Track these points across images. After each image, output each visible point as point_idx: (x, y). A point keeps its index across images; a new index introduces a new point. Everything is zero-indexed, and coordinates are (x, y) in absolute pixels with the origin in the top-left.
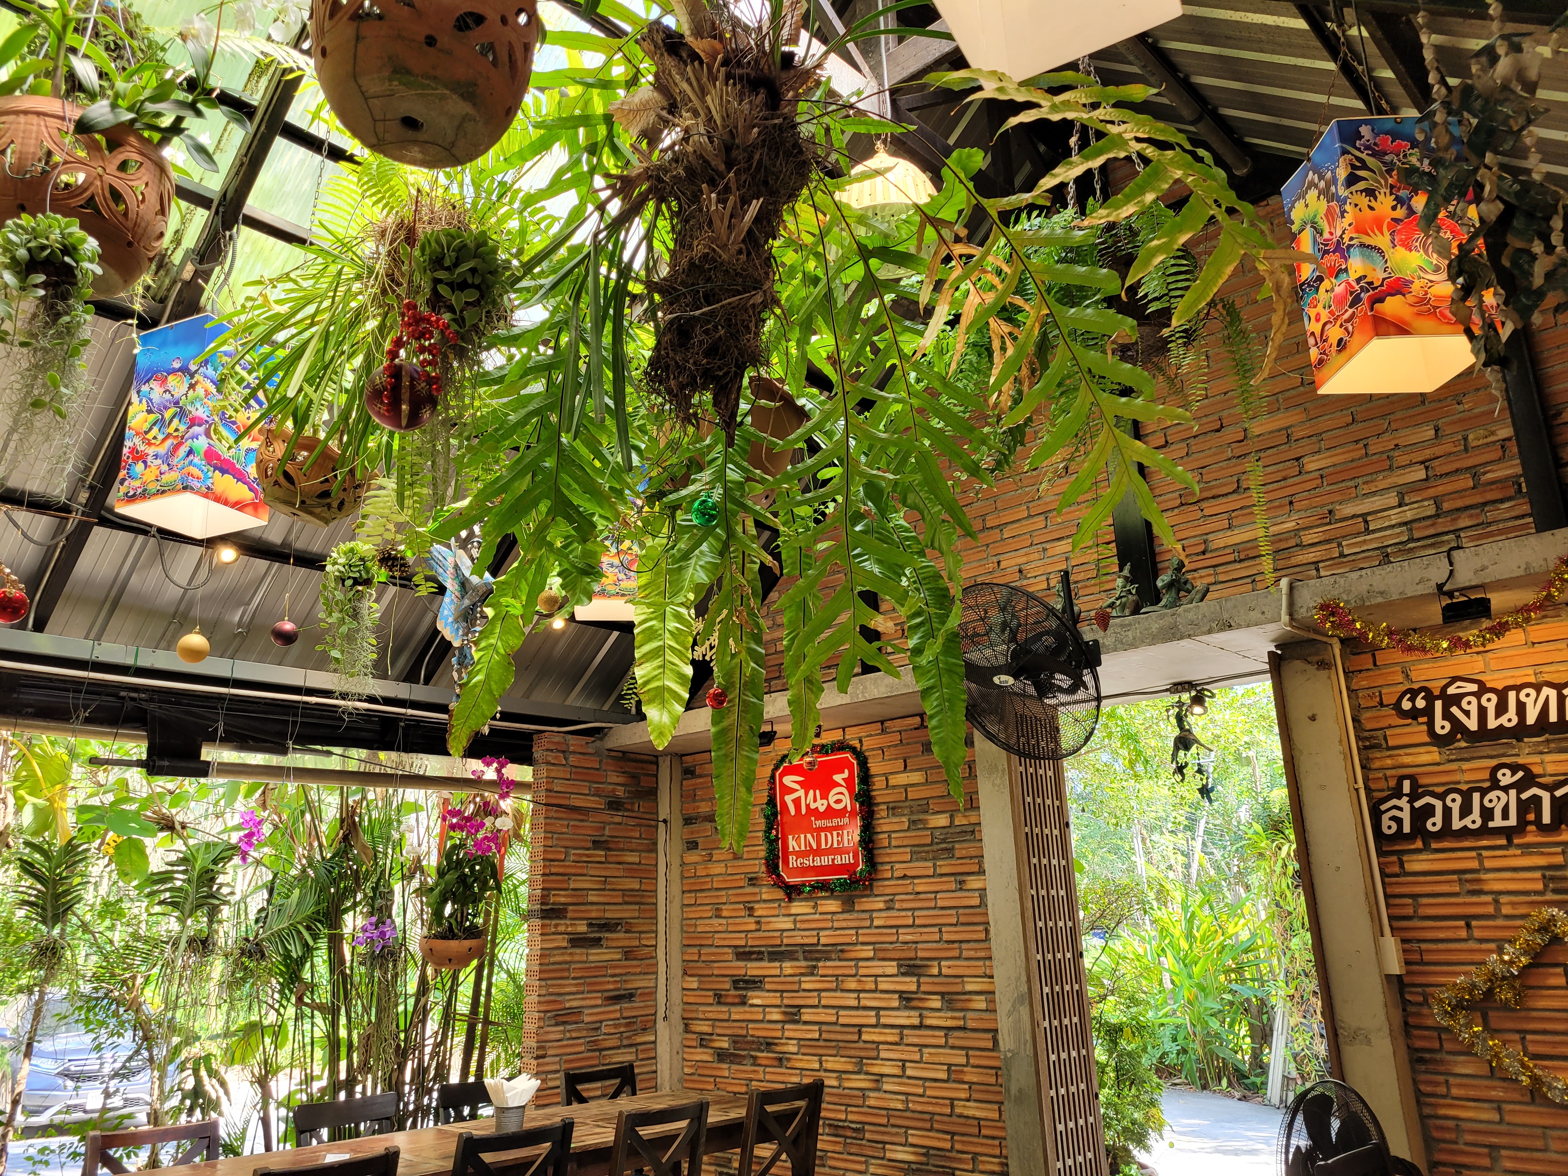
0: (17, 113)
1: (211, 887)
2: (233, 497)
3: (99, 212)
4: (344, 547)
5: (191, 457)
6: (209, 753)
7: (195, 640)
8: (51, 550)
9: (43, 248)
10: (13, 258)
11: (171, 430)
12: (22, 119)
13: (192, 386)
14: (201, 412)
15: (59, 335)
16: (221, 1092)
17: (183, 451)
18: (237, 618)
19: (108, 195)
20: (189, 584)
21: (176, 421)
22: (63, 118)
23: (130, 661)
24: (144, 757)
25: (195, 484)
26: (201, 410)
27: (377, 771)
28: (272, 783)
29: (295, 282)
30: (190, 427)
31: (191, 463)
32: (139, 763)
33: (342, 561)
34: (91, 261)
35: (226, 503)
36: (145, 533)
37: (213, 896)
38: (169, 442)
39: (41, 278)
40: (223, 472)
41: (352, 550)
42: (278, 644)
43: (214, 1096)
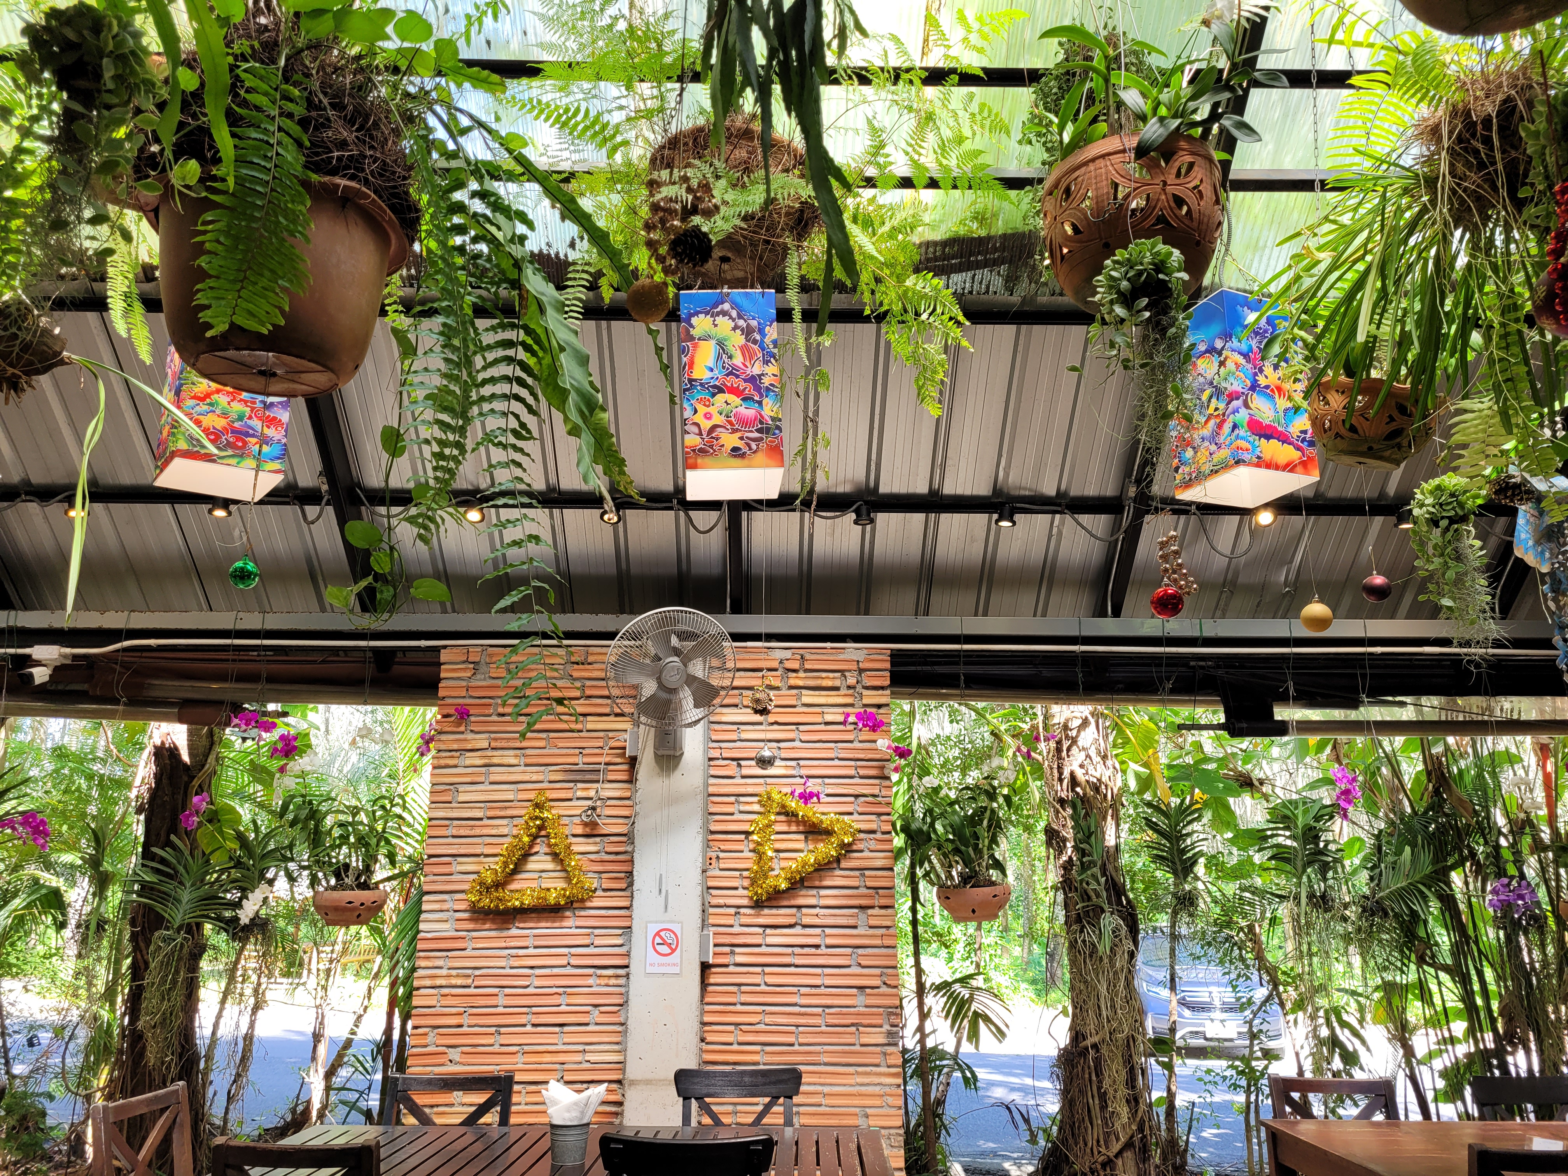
0: (1086, 164)
1: (1317, 845)
2: (1282, 460)
3: (1168, 223)
4: (1428, 486)
5: (1236, 432)
6: (1281, 713)
7: (1316, 609)
8: (1112, 546)
9: (1140, 273)
10: (1119, 292)
11: (1211, 410)
12: (1092, 167)
13: (1222, 364)
14: (1236, 386)
15: (1170, 347)
16: (1357, 1042)
17: (1227, 427)
18: (1283, 578)
19: (1173, 204)
20: (1232, 552)
21: (1214, 400)
22: (1124, 151)
23: (1196, 634)
24: (1223, 720)
25: (1246, 456)
26: (1235, 383)
27: (1461, 718)
28: (1342, 738)
29: (1334, 222)
30: (1229, 403)
31: (1237, 437)
32: (1220, 727)
33: (1429, 501)
34: (1179, 271)
35: (1277, 468)
36: (1186, 512)
37: (1321, 853)
38: (1212, 423)
39: (1145, 301)
40: (1268, 437)
41: (1438, 488)
42: (1371, 600)
43: (1351, 1049)
